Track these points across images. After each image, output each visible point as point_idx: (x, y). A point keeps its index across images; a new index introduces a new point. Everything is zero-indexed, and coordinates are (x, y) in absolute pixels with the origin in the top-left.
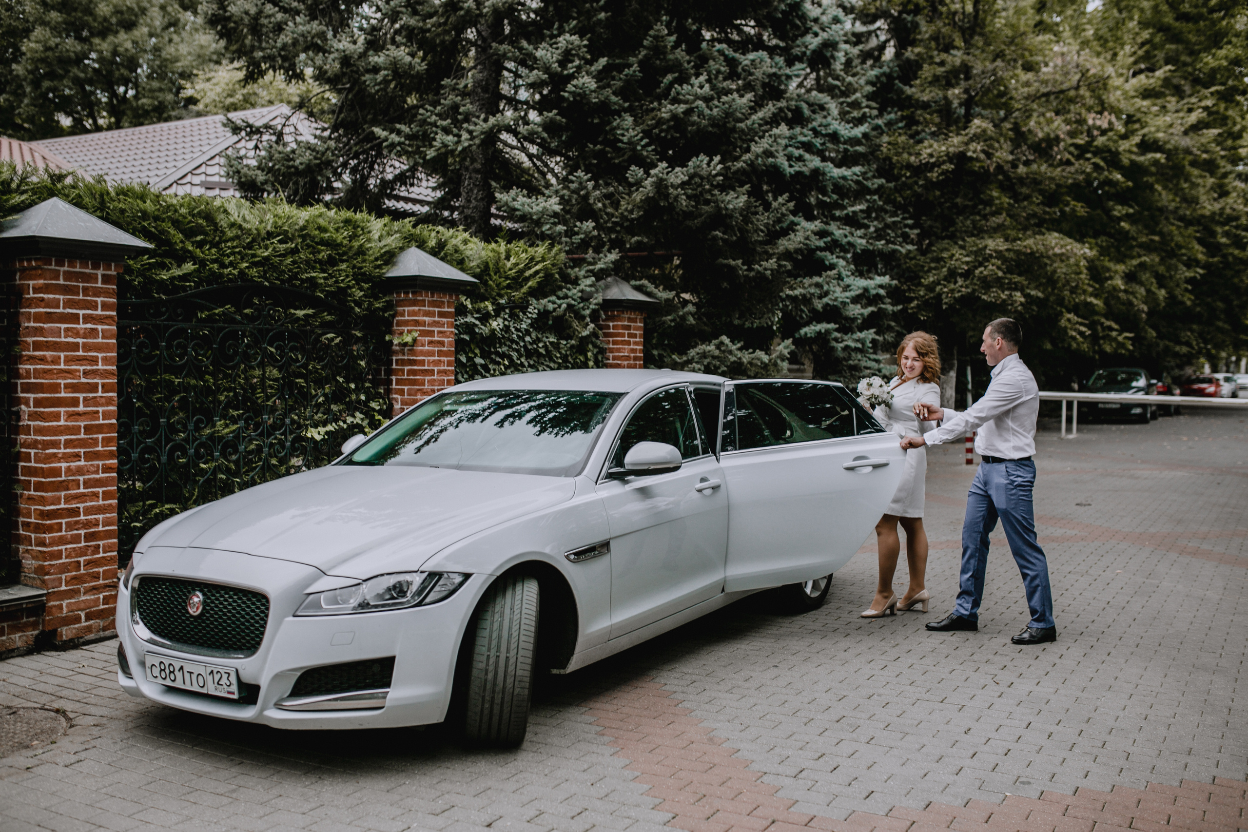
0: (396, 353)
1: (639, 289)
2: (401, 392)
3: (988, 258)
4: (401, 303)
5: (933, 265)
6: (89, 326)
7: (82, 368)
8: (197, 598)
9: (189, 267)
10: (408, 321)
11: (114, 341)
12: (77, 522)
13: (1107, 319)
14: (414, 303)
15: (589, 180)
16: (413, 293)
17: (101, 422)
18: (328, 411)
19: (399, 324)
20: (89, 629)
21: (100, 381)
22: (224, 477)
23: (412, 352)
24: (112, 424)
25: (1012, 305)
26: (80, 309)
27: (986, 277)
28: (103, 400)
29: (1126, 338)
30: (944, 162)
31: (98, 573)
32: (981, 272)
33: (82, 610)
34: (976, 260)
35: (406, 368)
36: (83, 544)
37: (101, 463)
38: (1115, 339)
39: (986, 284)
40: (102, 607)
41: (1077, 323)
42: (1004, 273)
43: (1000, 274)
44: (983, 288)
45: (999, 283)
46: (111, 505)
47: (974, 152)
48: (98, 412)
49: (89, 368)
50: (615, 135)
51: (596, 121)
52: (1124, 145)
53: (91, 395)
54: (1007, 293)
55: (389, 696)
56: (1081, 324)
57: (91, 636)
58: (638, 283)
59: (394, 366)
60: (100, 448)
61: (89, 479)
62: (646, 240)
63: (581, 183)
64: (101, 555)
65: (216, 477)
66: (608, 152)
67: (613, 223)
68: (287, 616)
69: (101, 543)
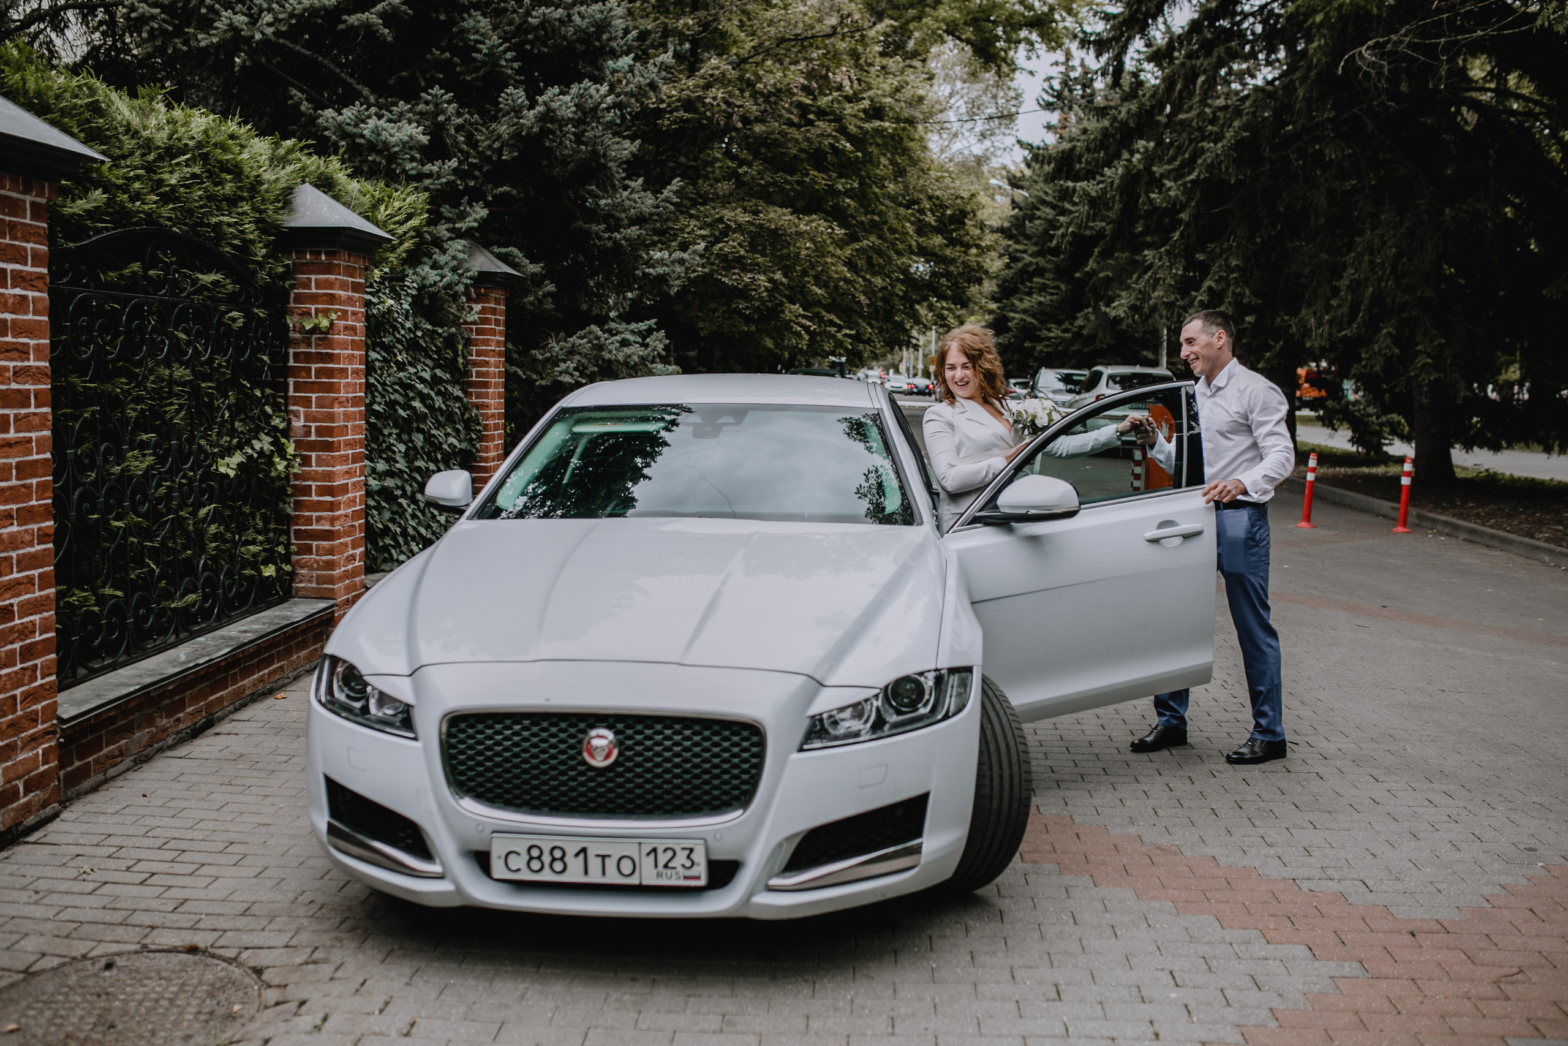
0: (296, 343)
1: (504, 258)
2: (307, 402)
3: (725, 233)
4: (299, 268)
5: (656, 238)
6: (18, 291)
7: (12, 364)
8: (602, 739)
9: (98, 196)
10: (317, 295)
11: (46, 318)
12: (12, 629)
13: (828, 312)
14: (329, 269)
15: (449, 102)
16: (327, 254)
17: (35, 457)
18: (233, 433)
19: (299, 299)
20: (27, 808)
21: (32, 387)
22: (135, 540)
23: (326, 341)
24: (46, 460)
25: (755, 290)
26: (8, 261)
27: (726, 255)
28: (37, 420)
29: (846, 335)
30: (676, 109)
31: (36, 712)
32: (721, 249)
33: (19, 778)
34: (712, 235)
35: (314, 366)
36: (19, 666)
37: (35, 527)
38: (833, 337)
39: (730, 262)
40: (42, 769)
41: (800, 315)
42: (747, 251)
43: (742, 252)
44: (724, 269)
45: (739, 263)
46: (48, 597)
47: (715, 98)
48: (30, 440)
49: (19, 364)
50: (466, 41)
51: (443, 17)
52: (849, 109)
53: (23, 411)
54: (749, 275)
55: (924, 849)
56: (804, 317)
57: (31, 820)
58: (503, 250)
59: (291, 363)
60: (34, 503)
61: (24, 555)
62: (514, 192)
63: (437, 105)
64: (39, 682)
65: (126, 540)
66: (456, 65)
67: (470, 165)
68: (790, 753)
69: (38, 662)
